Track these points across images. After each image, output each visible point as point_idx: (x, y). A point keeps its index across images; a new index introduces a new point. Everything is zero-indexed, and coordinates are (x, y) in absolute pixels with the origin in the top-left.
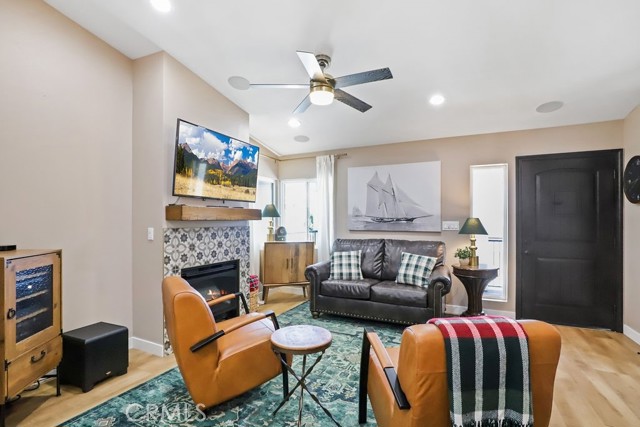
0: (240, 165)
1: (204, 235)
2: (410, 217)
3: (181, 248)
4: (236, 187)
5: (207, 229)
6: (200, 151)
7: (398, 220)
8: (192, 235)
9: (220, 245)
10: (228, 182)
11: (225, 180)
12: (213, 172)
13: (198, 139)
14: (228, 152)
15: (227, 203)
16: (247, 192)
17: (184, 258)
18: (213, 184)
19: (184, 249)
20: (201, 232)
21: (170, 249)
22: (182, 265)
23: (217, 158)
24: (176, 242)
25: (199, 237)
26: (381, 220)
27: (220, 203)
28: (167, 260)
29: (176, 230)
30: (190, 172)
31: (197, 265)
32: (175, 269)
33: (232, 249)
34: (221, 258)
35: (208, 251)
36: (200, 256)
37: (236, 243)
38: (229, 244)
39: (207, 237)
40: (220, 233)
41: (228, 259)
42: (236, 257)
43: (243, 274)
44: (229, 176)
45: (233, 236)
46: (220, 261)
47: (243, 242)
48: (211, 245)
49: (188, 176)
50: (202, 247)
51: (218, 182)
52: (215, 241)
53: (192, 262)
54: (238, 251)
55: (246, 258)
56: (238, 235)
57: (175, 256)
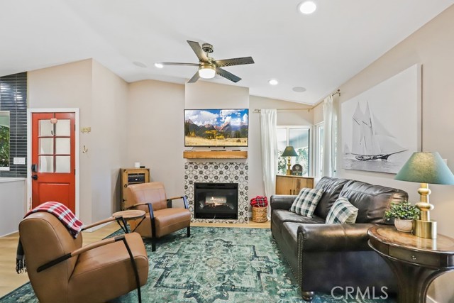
1: (209, 166)
2: (385, 154)
3: (194, 172)
4: (228, 139)
5: (211, 163)
6: (199, 122)
7: (375, 158)
8: (201, 166)
9: (221, 173)
10: (221, 137)
11: (218, 136)
12: (209, 132)
13: (197, 116)
14: (219, 119)
15: (226, 149)
16: (239, 141)
17: (196, 177)
18: (209, 139)
19: (196, 172)
20: (207, 165)
21: (188, 172)
22: (195, 181)
23: (211, 123)
24: (191, 169)
25: (206, 167)
26: (362, 158)
27: (222, 149)
28: (186, 177)
29: (191, 163)
30: (193, 134)
31: (204, 182)
32: (191, 182)
33: (231, 176)
34: (221, 180)
35: (212, 175)
36: (206, 177)
37: (235, 173)
38: (228, 173)
39: (211, 168)
40: (221, 166)
41: (228, 181)
42: (235, 182)
43: (242, 193)
44: (221, 133)
45: (232, 168)
46: (221, 182)
47: (242, 173)
48: (214, 172)
49: (192, 137)
50: (208, 173)
51: (213, 137)
52: (217, 170)
53: (201, 180)
54: (236, 178)
55: (245, 183)
56: (237, 168)
57: (191, 176)
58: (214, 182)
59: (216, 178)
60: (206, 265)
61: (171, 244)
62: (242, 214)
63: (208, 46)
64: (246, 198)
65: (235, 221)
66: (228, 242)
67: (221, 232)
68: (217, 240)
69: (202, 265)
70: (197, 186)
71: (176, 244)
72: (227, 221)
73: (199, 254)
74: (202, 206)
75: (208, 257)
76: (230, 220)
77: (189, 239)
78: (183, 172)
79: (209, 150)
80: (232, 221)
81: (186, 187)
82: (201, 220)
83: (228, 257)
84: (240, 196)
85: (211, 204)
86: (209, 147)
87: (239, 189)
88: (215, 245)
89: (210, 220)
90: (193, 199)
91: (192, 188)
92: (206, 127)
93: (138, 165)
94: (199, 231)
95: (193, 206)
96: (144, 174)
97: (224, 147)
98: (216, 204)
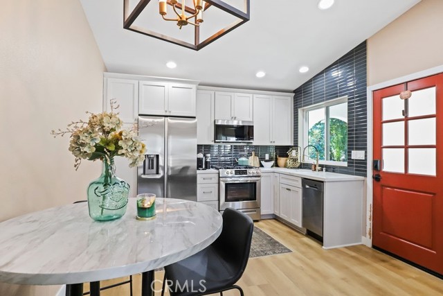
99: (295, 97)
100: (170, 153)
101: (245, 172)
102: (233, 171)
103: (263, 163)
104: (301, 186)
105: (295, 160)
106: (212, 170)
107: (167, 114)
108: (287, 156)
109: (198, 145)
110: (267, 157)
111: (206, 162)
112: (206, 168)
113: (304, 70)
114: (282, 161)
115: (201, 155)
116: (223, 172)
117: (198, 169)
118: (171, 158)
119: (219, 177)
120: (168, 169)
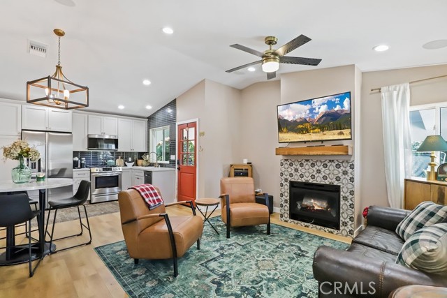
0: (326, 115)
1: (305, 164)
4: (325, 132)
5: (307, 161)
8: (296, 163)
9: (319, 171)
10: (316, 130)
11: (313, 129)
12: (302, 126)
15: (325, 143)
16: (341, 133)
17: (291, 175)
18: (303, 133)
19: (291, 170)
20: (303, 162)
21: (283, 169)
22: (290, 179)
24: (286, 166)
25: (301, 165)
27: (320, 144)
28: (282, 175)
29: (286, 160)
30: (285, 130)
31: (299, 181)
32: (286, 180)
33: (331, 176)
34: (319, 180)
35: (307, 174)
36: (302, 176)
37: (336, 172)
38: (327, 172)
39: (307, 166)
40: (319, 164)
41: (326, 183)
42: (336, 183)
43: (345, 198)
44: (316, 126)
45: (332, 167)
46: (319, 182)
47: (345, 173)
48: (311, 171)
49: (285, 133)
50: (304, 171)
51: (308, 131)
52: (314, 168)
53: (296, 178)
54: (338, 179)
55: (350, 186)
56: (338, 166)
57: (286, 173)
58: (310, 182)
59: (313, 177)
60: (256, 264)
61: (246, 237)
62: (345, 224)
63: (270, 39)
64: (352, 206)
65: (336, 231)
66: (303, 251)
67: (307, 238)
68: (292, 246)
69: (253, 262)
70: (293, 184)
71: (251, 237)
72: (326, 229)
73: (260, 253)
74: (299, 207)
75: (267, 258)
76: (330, 230)
77: (267, 236)
78: (279, 169)
79: (304, 146)
80: (332, 230)
81: (282, 185)
82: (296, 222)
83: (286, 265)
84: (342, 202)
85: (310, 207)
86: (305, 142)
87: (342, 193)
88: (286, 249)
89: (306, 224)
90: (288, 198)
91: (287, 186)
92: (298, 121)
93: (245, 162)
94: (285, 232)
95: (288, 206)
96: (247, 170)
97: (322, 141)
98: (316, 208)
99: (148, 121)
100: (50, 158)
101: (111, 169)
102: (101, 169)
103: (126, 163)
104: (143, 175)
105: (147, 161)
106: (86, 169)
107: (47, 130)
108: (142, 159)
109: (74, 152)
110: (130, 159)
111: (81, 164)
112: (81, 167)
113: (149, 107)
114: (140, 162)
115: (76, 159)
116: (94, 170)
117: (74, 168)
118: (50, 163)
119: (91, 173)
120: (48, 171)
